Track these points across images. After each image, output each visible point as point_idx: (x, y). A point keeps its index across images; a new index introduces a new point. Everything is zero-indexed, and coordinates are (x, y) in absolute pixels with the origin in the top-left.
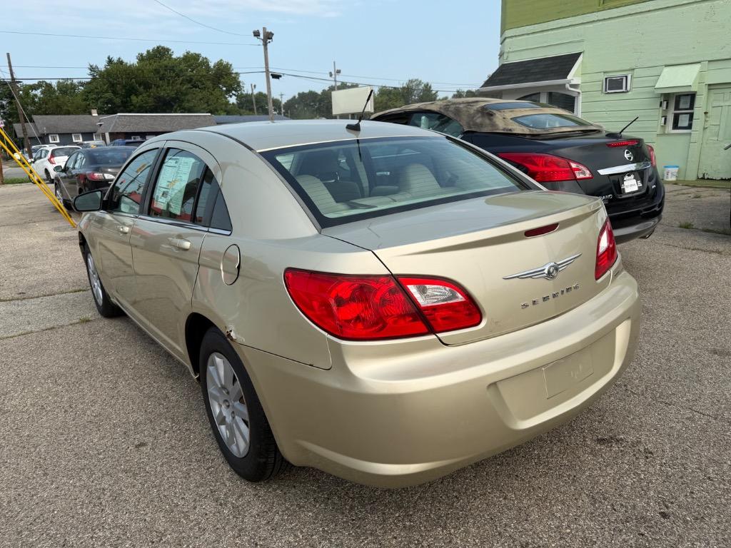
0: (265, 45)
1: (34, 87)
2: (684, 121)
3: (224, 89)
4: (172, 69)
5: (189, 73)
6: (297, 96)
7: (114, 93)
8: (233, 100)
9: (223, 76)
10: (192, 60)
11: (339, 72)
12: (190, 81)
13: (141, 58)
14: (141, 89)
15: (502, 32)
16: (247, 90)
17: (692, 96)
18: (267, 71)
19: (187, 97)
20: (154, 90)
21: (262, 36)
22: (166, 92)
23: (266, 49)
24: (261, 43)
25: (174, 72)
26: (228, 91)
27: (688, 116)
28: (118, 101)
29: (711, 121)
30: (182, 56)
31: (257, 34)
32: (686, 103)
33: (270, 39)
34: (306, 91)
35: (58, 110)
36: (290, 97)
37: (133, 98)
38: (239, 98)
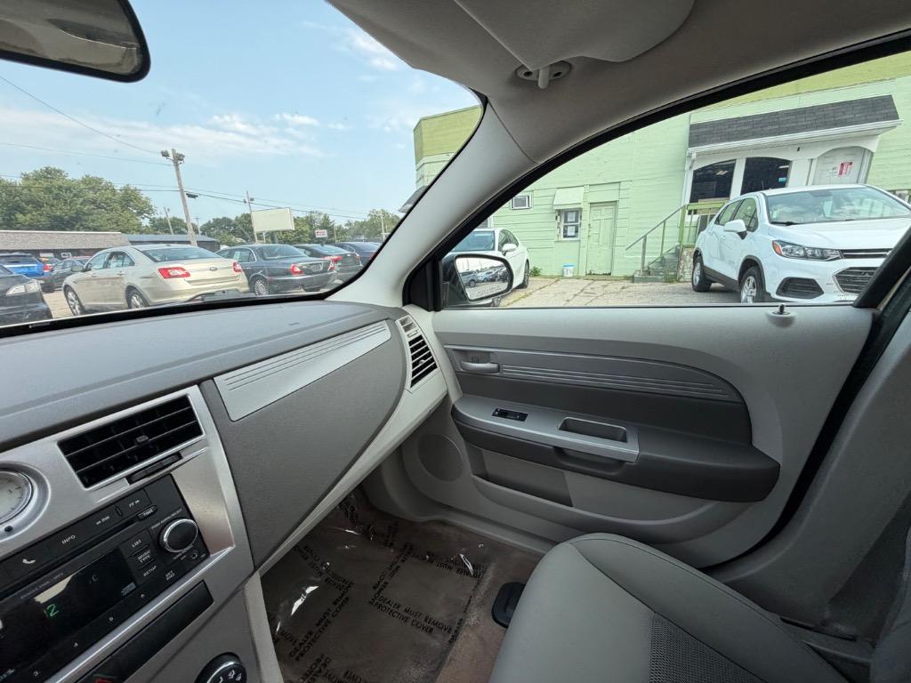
0: (177, 165)
2: (571, 231)
3: (135, 211)
4: (68, 189)
5: (91, 195)
6: (212, 221)
8: (146, 222)
9: (130, 199)
10: (92, 183)
11: (252, 200)
12: (94, 202)
13: (26, 178)
14: (30, 207)
15: (417, 161)
16: (159, 214)
17: (578, 212)
18: (182, 191)
19: (91, 217)
20: (46, 209)
21: (171, 157)
22: (63, 211)
23: (177, 170)
24: (172, 163)
25: (71, 192)
26: (140, 213)
27: (574, 227)
29: (593, 231)
30: (81, 179)
31: (165, 154)
32: (572, 218)
33: (181, 160)
34: (221, 217)
37: (19, 216)
38: (152, 221)
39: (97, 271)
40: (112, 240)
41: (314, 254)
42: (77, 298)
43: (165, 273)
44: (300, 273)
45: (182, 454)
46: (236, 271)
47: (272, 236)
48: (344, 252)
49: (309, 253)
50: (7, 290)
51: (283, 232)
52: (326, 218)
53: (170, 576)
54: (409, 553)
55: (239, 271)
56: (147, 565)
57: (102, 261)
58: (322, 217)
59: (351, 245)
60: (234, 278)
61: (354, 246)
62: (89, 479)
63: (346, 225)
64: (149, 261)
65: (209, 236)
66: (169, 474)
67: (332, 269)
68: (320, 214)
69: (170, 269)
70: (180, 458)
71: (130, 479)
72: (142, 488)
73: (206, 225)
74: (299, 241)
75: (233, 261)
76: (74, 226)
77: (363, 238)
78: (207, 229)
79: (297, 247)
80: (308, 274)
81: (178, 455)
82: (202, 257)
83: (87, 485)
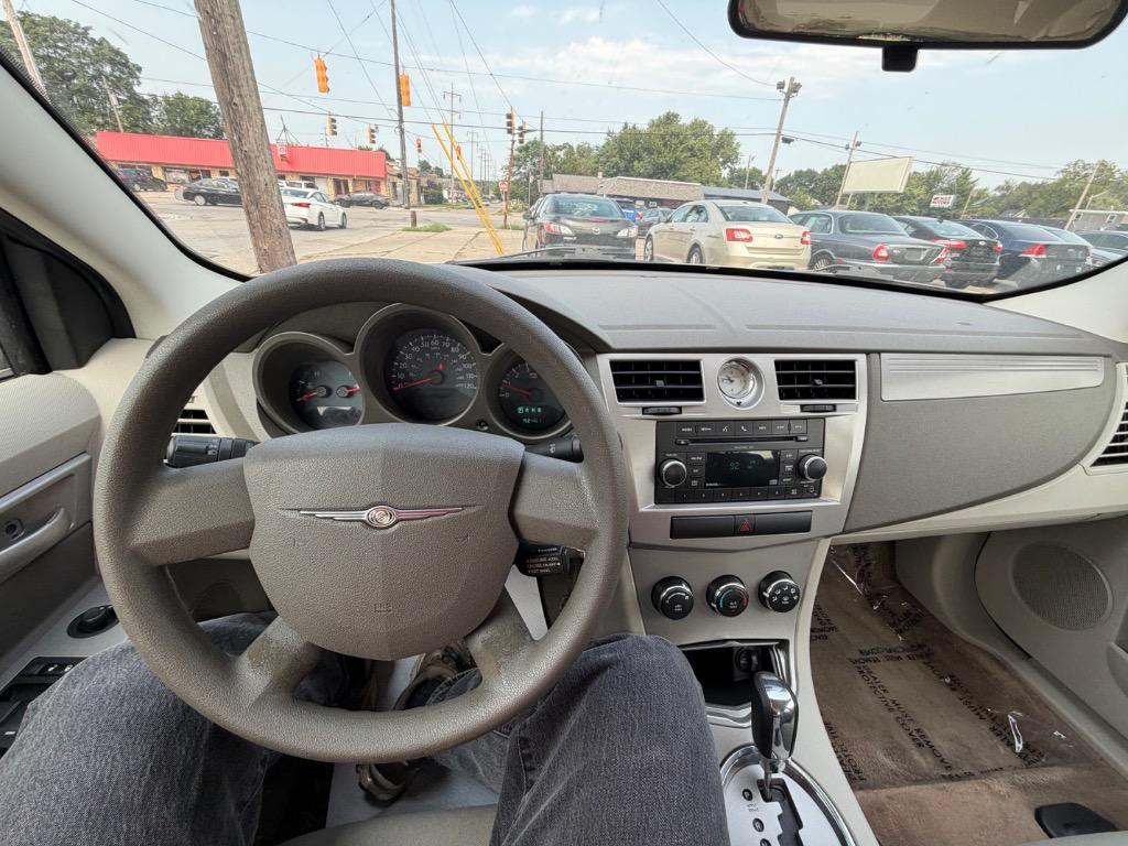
0: (787, 100)
1: (559, 149)
3: (722, 160)
4: (677, 136)
5: (692, 142)
6: (793, 174)
7: (622, 158)
8: (725, 173)
9: (723, 147)
10: (699, 128)
11: (859, 144)
12: (691, 149)
13: (652, 125)
14: (645, 155)
16: (742, 164)
18: (778, 135)
19: (684, 166)
20: (655, 156)
21: (786, 90)
22: (666, 159)
23: (786, 106)
24: (783, 97)
25: (678, 138)
26: (725, 163)
28: (622, 165)
30: (690, 124)
31: (780, 86)
33: (795, 92)
34: (805, 169)
35: (574, 171)
36: (785, 175)
37: (636, 163)
38: (732, 171)
39: (676, 225)
40: (692, 191)
41: (920, 232)
42: (652, 249)
43: (731, 235)
44: (886, 258)
45: (838, 407)
46: (803, 242)
47: (861, 200)
48: (977, 236)
49: (911, 230)
50: (617, 233)
51: (881, 195)
52: (966, 175)
53: (794, 492)
54: (921, 656)
55: (806, 243)
56: (787, 475)
57: (682, 215)
58: (958, 173)
59: (990, 225)
60: (796, 251)
61: (997, 227)
62: (785, 394)
63: (998, 189)
64: (722, 218)
65: (782, 194)
66: (824, 418)
67: (939, 261)
68: (958, 167)
69: (738, 230)
70: (835, 410)
71: (803, 407)
72: (806, 419)
73: (786, 179)
74: (899, 210)
75: (805, 229)
76: (667, 174)
77: (1021, 215)
78: (783, 185)
79: (898, 220)
80: (895, 263)
81: (834, 406)
82: (771, 220)
83: (782, 398)
